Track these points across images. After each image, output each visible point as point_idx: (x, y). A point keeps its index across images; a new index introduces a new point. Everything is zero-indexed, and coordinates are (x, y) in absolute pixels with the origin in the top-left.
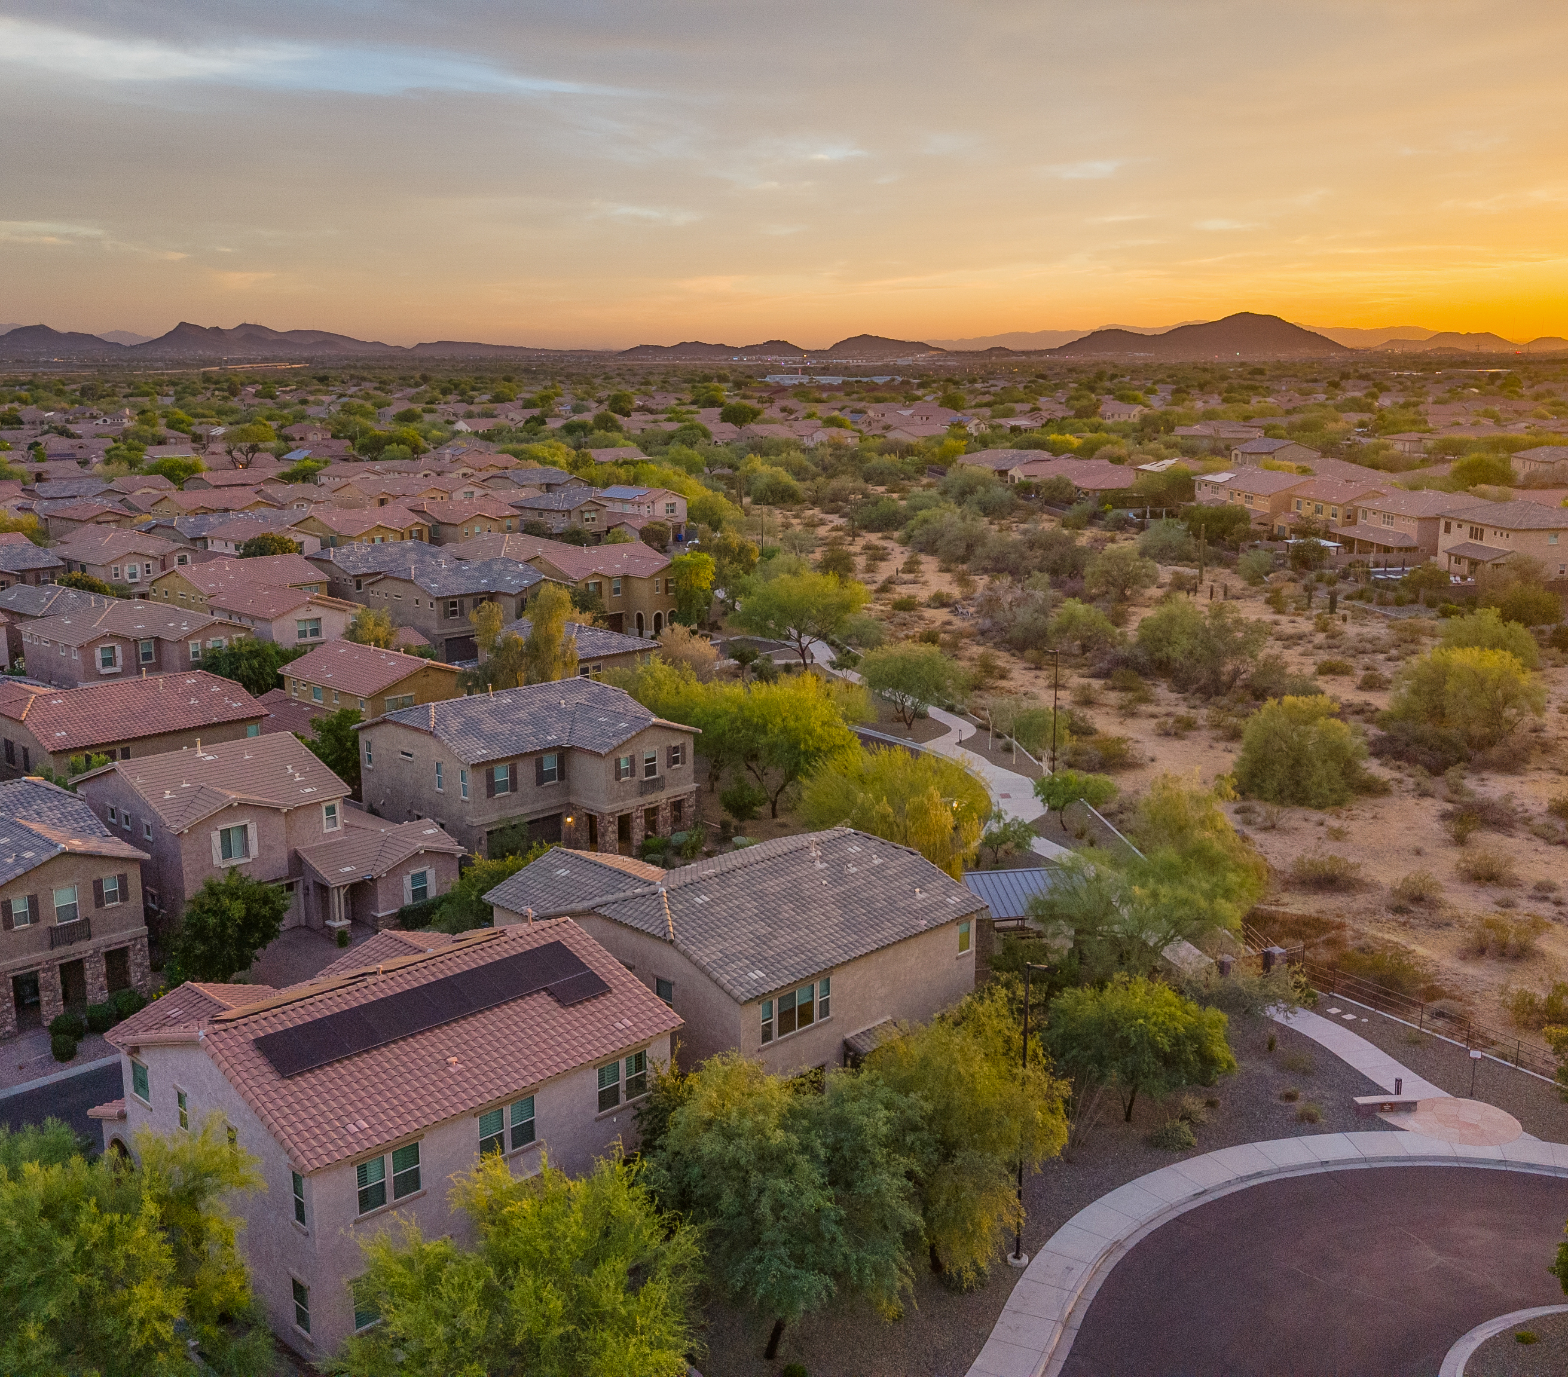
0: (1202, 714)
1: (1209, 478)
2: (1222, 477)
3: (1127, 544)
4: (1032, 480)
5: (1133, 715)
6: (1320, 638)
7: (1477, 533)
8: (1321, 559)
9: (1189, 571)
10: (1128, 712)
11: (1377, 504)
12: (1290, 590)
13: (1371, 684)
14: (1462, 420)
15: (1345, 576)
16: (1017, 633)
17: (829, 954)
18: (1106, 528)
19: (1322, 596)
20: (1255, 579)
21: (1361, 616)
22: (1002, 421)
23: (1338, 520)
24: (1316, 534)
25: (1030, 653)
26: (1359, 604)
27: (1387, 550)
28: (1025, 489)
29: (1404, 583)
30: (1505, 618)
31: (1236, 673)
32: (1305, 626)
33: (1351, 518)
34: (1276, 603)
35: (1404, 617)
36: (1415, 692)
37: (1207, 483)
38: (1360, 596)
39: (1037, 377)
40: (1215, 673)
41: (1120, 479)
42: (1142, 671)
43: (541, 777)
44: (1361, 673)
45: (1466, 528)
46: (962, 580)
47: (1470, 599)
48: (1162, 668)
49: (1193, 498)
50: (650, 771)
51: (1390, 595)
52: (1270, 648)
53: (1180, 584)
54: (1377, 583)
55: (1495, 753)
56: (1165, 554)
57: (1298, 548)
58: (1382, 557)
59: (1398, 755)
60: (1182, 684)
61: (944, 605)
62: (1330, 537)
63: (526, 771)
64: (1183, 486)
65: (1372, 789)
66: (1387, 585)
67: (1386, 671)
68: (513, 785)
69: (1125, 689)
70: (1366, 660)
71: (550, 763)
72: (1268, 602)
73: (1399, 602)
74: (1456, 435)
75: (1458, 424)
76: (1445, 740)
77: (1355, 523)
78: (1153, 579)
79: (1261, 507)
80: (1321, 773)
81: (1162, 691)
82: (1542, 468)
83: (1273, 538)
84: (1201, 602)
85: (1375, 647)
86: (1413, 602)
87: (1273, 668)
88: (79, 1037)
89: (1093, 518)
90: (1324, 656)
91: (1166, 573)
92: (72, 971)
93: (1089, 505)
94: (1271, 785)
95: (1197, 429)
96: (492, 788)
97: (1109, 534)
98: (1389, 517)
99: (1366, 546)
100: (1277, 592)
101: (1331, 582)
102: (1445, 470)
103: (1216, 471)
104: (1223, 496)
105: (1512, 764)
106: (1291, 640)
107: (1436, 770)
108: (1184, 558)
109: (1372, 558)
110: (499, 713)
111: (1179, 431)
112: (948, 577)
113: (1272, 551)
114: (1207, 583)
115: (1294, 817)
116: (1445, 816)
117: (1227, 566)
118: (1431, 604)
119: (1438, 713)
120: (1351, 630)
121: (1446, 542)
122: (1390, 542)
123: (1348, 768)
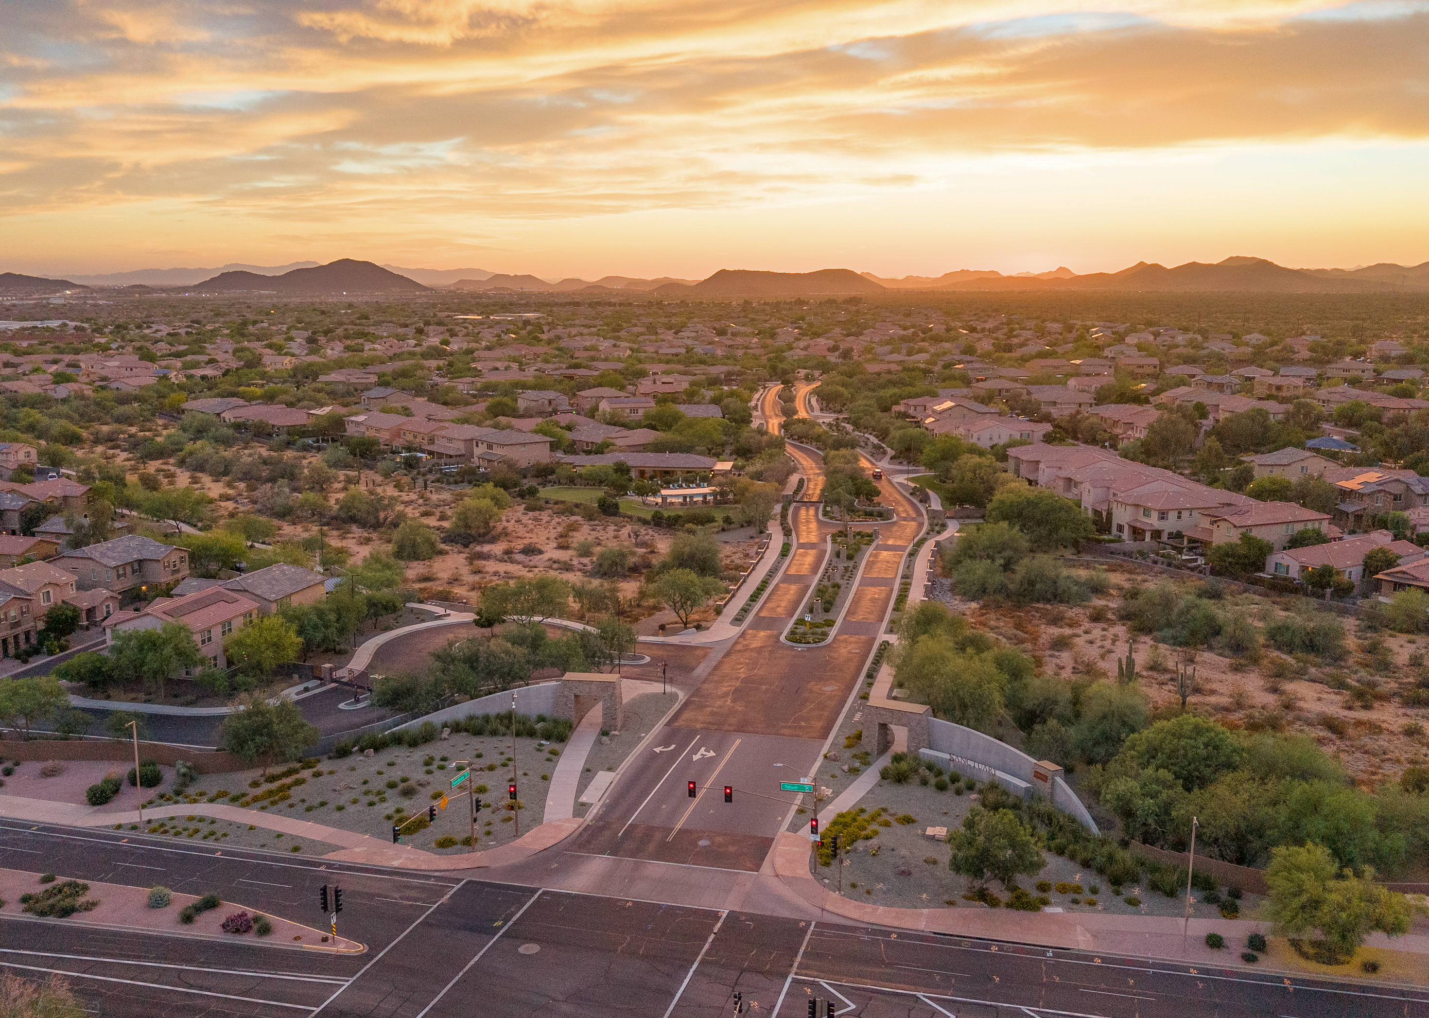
0: (374, 536)
1: (353, 418)
2: (361, 418)
3: (315, 460)
4: (239, 420)
5: (345, 538)
6: (421, 501)
7: (490, 447)
8: (417, 463)
9: (353, 474)
10: (342, 537)
11: (443, 433)
12: (405, 480)
13: (443, 518)
14: (498, 364)
15: (430, 471)
16: (277, 509)
17: (290, 591)
18: (298, 450)
19: (420, 481)
20: (387, 475)
21: (438, 490)
22: (192, 372)
23: (425, 442)
24: (415, 450)
25: (287, 518)
26: (438, 484)
27: (451, 457)
28: (238, 427)
29: (457, 473)
30: (496, 486)
31: (386, 519)
32: (413, 496)
33: (432, 441)
34: (398, 486)
35: (458, 489)
36: (459, 519)
37: (352, 422)
38: (438, 481)
39: (192, 322)
40: (377, 518)
41: (297, 418)
42: (344, 521)
43: (134, 572)
44: (438, 514)
45: (485, 445)
46: (229, 485)
47: (486, 478)
48: (353, 520)
49: (345, 431)
50: (175, 566)
51: (451, 479)
52: (400, 508)
53: (349, 481)
54: (446, 474)
55: (487, 538)
56: (337, 464)
57: (406, 458)
58: (448, 460)
59: (452, 541)
60: (363, 524)
61: (228, 499)
62: (423, 451)
63: (129, 569)
64: (338, 424)
65: (441, 553)
66: (450, 475)
67: (449, 513)
68: (125, 574)
69: (338, 529)
70: (441, 509)
71: (136, 567)
72: (395, 486)
73: (456, 483)
74: (494, 378)
75: (497, 369)
76: (470, 535)
77: (433, 443)
78: (336, 478)
79: (384, 436)
80: (424, 549)
81: (354, 528)
82: (534, 403)
83: (393, 452)
84: (362, 488)
85: (445, 503)
86: (462, 482)
87: (402, 516)
88: (30, 656)
89: (289, 444)
90: (423, 509)
91: (342, 474)
92: (16, 637)
93: (284, 437)
94: (405, 554)
95: (334, 377)
96: (119, 576)
97: (301, 454)
98: (450, 440)
99: (440, 455)
100: (398, 481)
101: (424, 475)
102: (482, 406)
103: (356, 414)
104: (362, 429)
105: (493, 540)
106: (407, 503)
107: (466, 546)
108: (347, 466)
109: (443, 461)
110: (112, 549)
111: (322, 378)
112: (221, 484)
113: (393, 460)
114: (363, 479)
115: (415, 564)
116: (466, 558)
117: (372, 469)
118: (470, 482)
119: (467, 526)
120: (434, 497)
121: (478, 451)
122: (452, 453)
123: (433, 545)
